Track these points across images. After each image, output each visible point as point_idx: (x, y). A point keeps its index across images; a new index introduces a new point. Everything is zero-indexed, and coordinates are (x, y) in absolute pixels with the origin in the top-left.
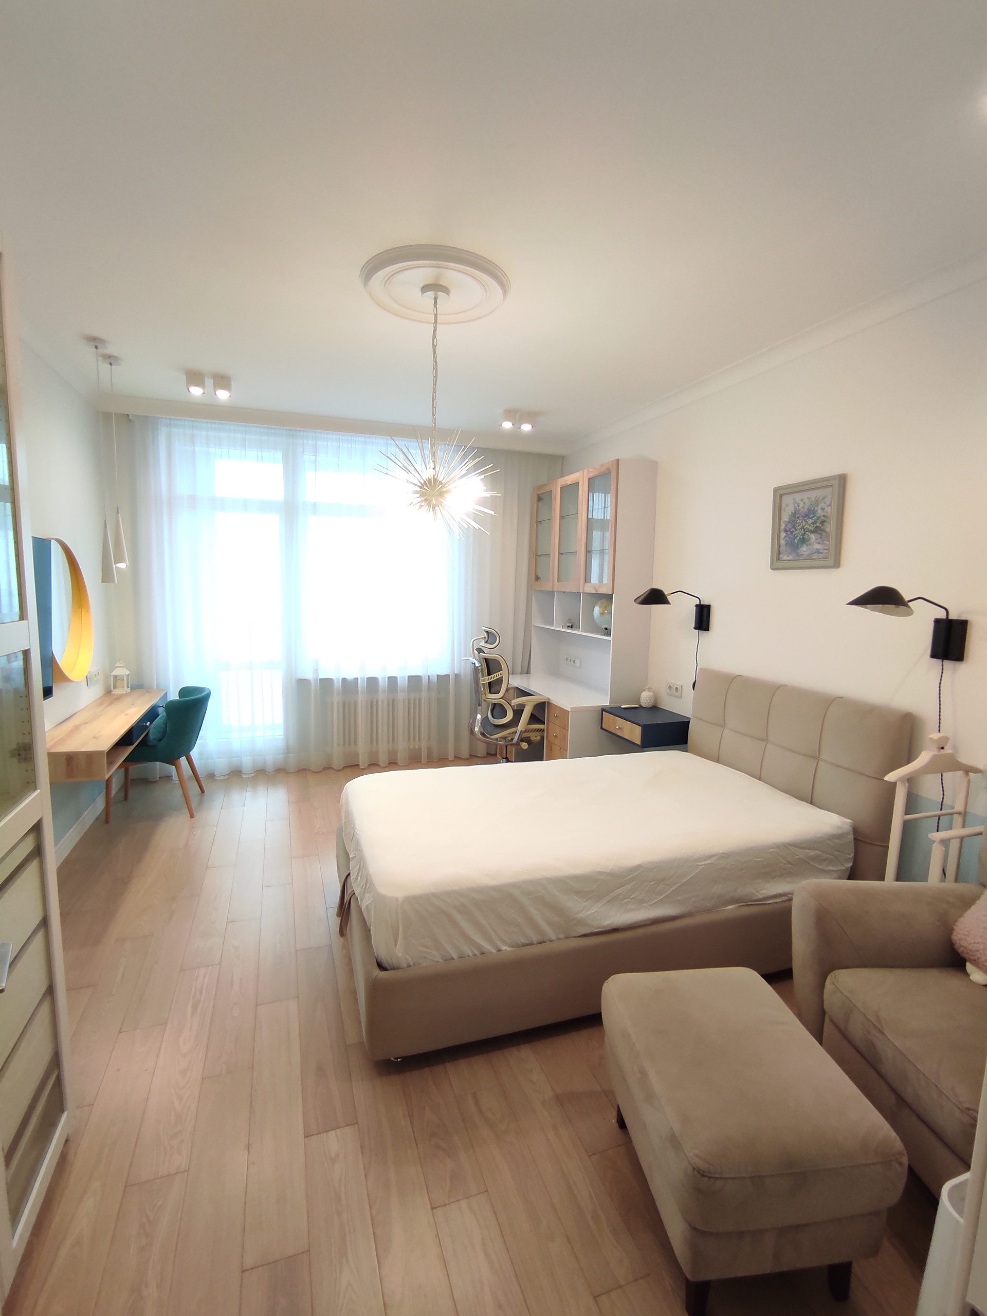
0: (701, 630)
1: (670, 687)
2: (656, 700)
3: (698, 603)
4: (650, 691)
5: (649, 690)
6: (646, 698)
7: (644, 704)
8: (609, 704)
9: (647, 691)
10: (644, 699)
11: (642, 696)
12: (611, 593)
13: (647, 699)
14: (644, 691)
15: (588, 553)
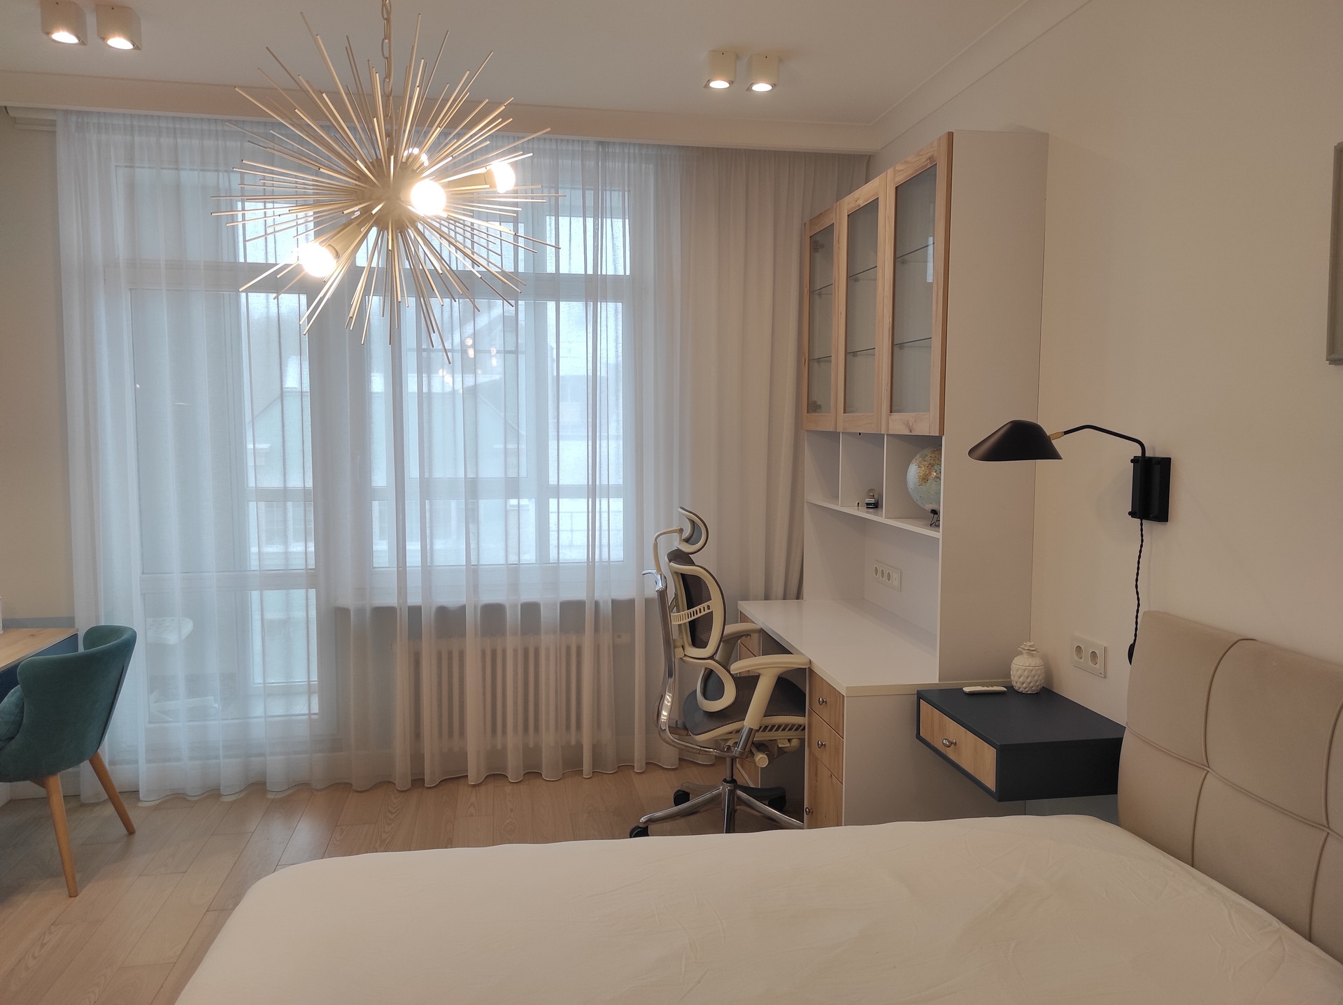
0: (1148, 518)
1: (1079, 648)
2: (1049, 675)
3: (1139, 454)
4: (1033, 656)
5: (1031, 652)
6: (1023, 672)
7: (1018, 685)
8: (937, 681)
9: (1025, 656)
10: (1019, 673)
11: (1013, 666)
12: (937, 434)
13: (1026, 673)
14: (1021, 653)
15: (896, 349)
